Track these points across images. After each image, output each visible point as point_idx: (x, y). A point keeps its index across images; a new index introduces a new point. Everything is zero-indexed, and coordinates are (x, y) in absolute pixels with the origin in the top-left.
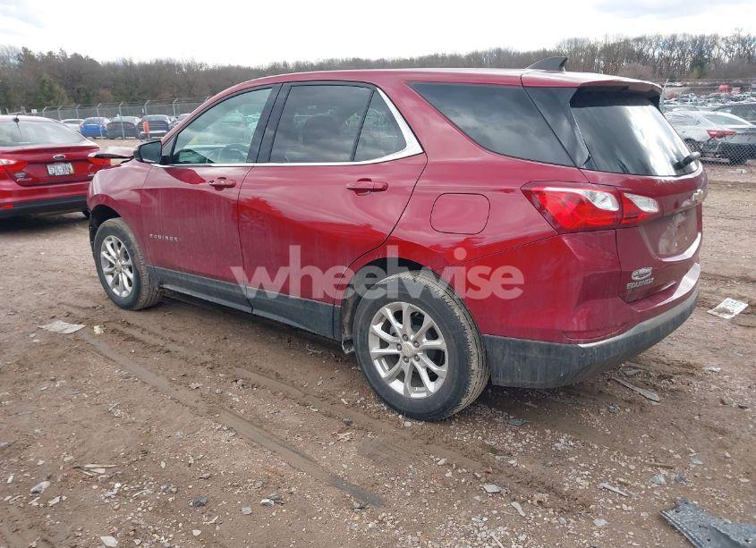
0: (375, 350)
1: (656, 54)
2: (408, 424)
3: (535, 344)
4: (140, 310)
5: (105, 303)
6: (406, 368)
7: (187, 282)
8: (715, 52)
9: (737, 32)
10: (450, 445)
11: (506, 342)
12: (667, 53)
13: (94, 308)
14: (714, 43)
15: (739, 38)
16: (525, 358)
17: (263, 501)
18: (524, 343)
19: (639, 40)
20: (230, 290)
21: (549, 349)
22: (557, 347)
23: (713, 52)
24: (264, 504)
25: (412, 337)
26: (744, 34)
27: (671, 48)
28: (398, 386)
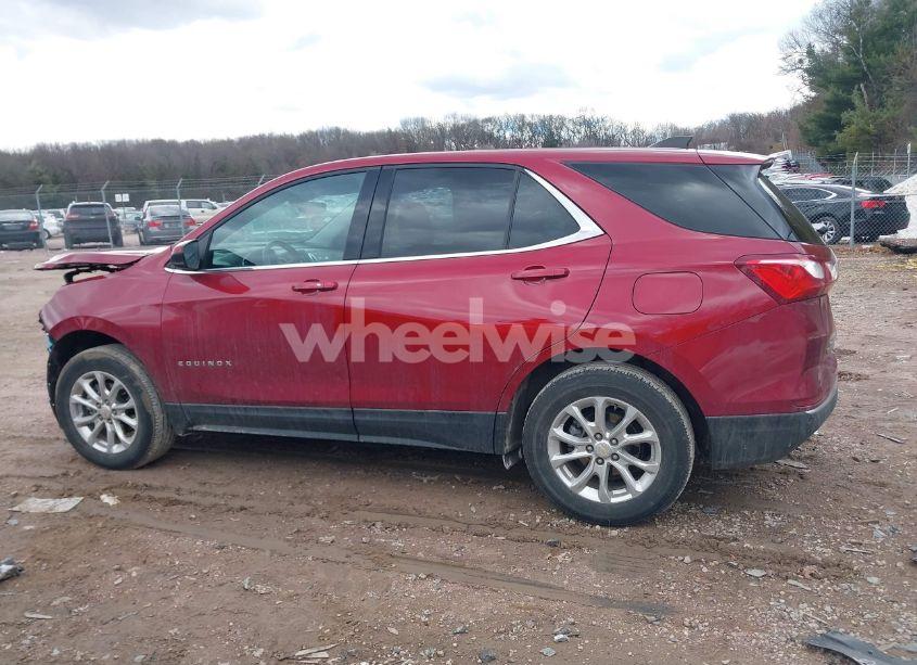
0: (556, 457)
1: (508, 135)
2: (615, 532)
3: (764, 419)
4: (142, 468)
5: (76, 466)
6: (602, 471)
7: (246, 417)
8: (564, 134)
9: (582, 113)
10: (675, 544)
11: (732, 421)
12: (518, 135)
13: (64, 475)
14: (562, 124)
15: (585, 121)
16: (752, 435)
17: (556, 638)
18: (752, 419)
19: (489, 120)
20: (325, 416)
21: (778, 421)
22: (787, 417)
23: (563, 133)
24: (560, 641)
25: (608, 435)
26: (588, 116)
27: (521, 129)
28: (590, 494)
